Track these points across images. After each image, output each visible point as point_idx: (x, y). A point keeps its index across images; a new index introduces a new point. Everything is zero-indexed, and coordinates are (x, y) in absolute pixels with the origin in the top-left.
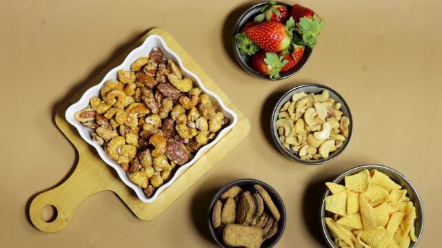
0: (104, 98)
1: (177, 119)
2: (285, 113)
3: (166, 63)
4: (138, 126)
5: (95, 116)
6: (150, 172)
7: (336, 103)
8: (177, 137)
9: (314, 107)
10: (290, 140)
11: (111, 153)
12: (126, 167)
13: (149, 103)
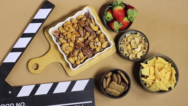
0: (64, 27)
1: (90, 40)
2: (123, 42)
3: (90, 19)
4: (75, 40)
5: (59, 33)
6: (76, 58)
7: (142, 37)
8: (89, 47)
9: (134, 39)
10: (125, 52)
11: (63, 48)
12: (67, 55)
13: (81, 32)
